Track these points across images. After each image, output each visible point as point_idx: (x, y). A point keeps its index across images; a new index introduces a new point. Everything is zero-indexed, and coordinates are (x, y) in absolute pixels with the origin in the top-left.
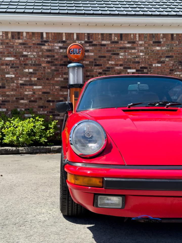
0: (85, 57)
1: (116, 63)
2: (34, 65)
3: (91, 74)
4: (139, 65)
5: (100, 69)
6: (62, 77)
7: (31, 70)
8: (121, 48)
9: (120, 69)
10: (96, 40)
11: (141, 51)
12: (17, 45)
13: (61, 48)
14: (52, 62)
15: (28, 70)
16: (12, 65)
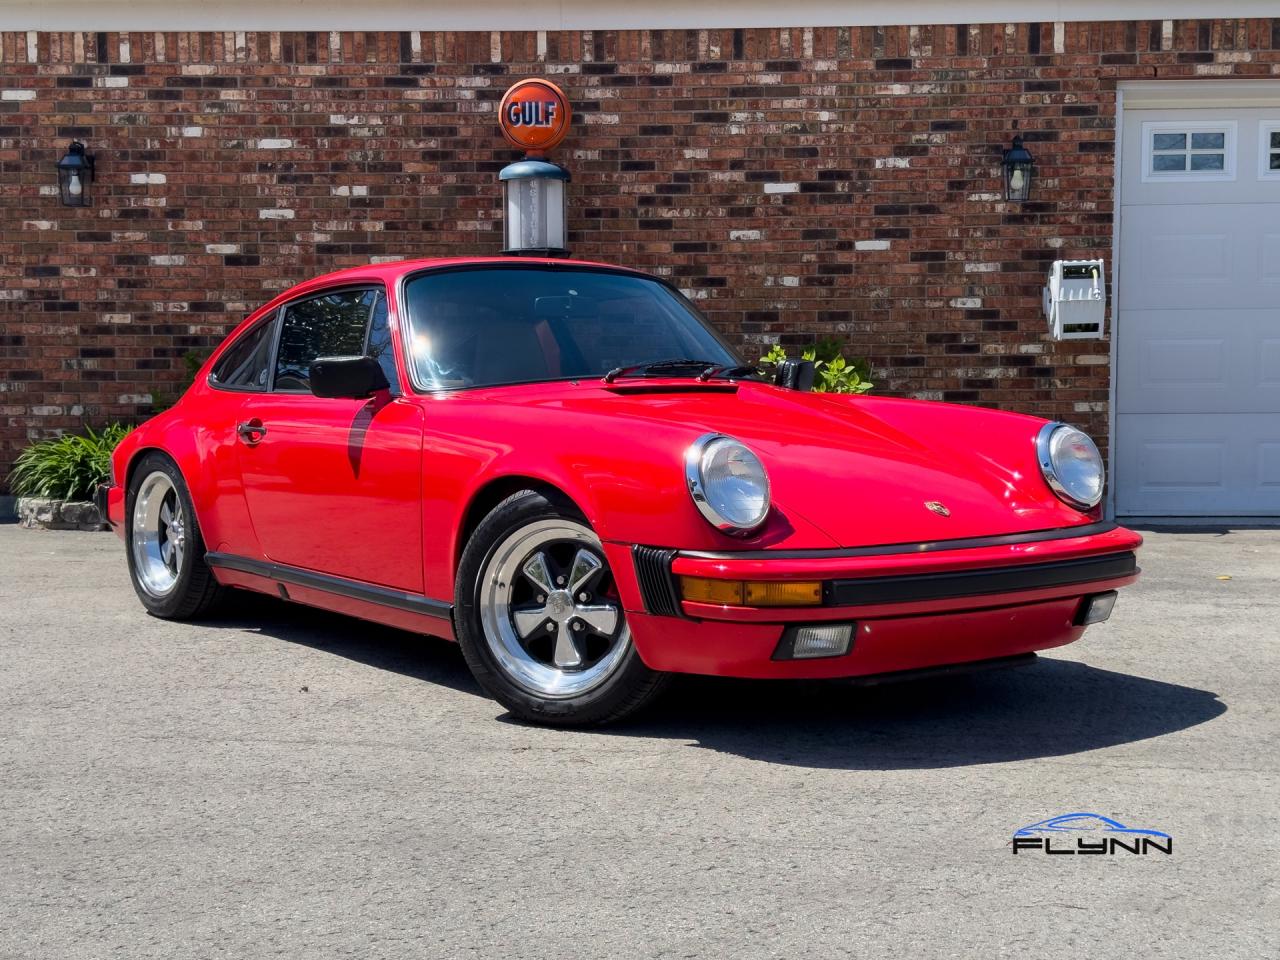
0: (579, 134)
1: (715, 157)
2: (373, 168)
3: (608, 201)
4: (815, 164)
5: (645, 182)
6: (488, 217)
7: (361, 191)
8: (736, 92)
9: (730, 181)
10: (629, 59)
11: (825, 104)
12: (307, 85)
13: (482, 95)
14: (445, 155)
15: (347, 187)
16: (284, 169)
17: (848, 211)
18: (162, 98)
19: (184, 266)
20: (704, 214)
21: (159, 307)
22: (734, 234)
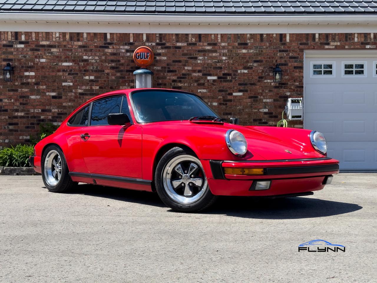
0: (155, 62)
1: (194, 69)
2: (96, 71)
3: (163, 81)
4: (222, 71)
5: (174, 76)
6: (129, 85)
7: (92, 78)
8: (199, 51)
9: (198, 76)
10: (169, 41)
11: (224, 55)
12: (77, 47)
13: (127, 51)
14: (117, 68)
15: (88, 77)
16: (70, 71)
17: (231, 84)
18: (34, 51)
19: (40, 99)
20: (190, 85)
21: (32, 111)
22: (199, 91)
